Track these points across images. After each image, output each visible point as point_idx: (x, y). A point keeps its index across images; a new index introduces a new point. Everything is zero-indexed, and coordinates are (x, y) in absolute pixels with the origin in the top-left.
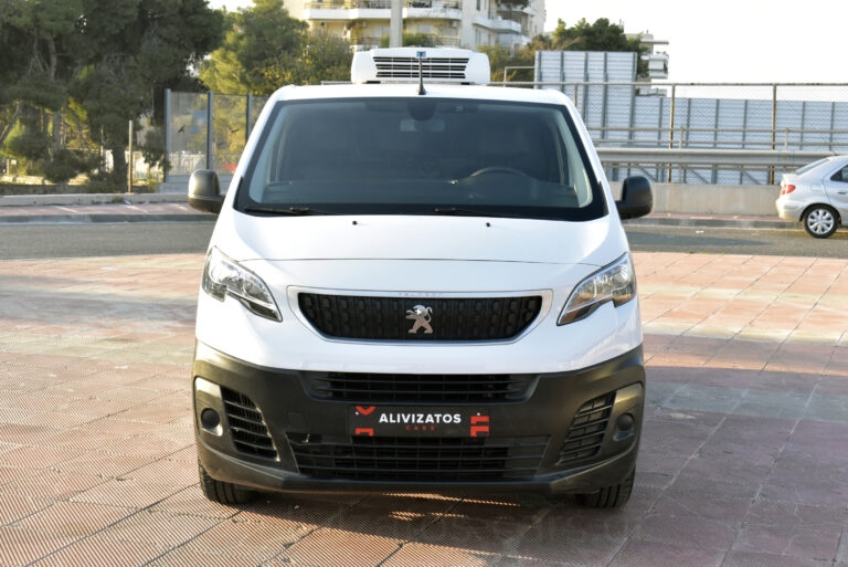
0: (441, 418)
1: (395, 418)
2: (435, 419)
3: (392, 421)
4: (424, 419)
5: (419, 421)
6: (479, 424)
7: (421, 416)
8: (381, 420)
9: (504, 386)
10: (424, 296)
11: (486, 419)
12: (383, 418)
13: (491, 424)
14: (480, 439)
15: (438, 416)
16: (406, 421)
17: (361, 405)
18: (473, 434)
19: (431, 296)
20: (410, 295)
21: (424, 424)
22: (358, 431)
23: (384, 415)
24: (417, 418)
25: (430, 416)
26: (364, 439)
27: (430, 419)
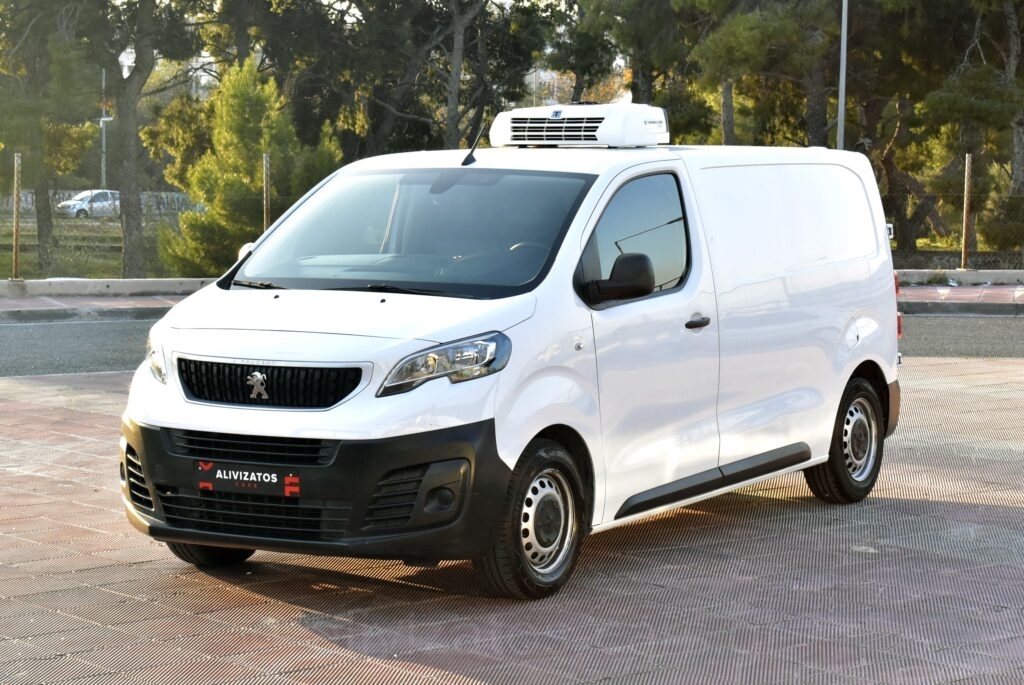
0: (262, 477)
1: (227, 475)
2: (257, 477)
3: (226, 477)
4: (249, 477)
5: (245, 479)
6: (292, 484)
7: (247, 474)
8: (217, 476)
9: (317, 450)
10: (261, 363)
11: (296, 480)
12: (219, 474)
13: (301, 484)
14: (293, 499)
15: (259, 474)
16: (236, 477)
17: (204, 461)
18: (287, 494)
19: (266, 364)
20: (250, 363)
21: (249, 481)
22: (202, 485)
23: (219, 471)
24: (243, 475)
25: (253, 474)
26: (205, 492)
27: (253, 477)
